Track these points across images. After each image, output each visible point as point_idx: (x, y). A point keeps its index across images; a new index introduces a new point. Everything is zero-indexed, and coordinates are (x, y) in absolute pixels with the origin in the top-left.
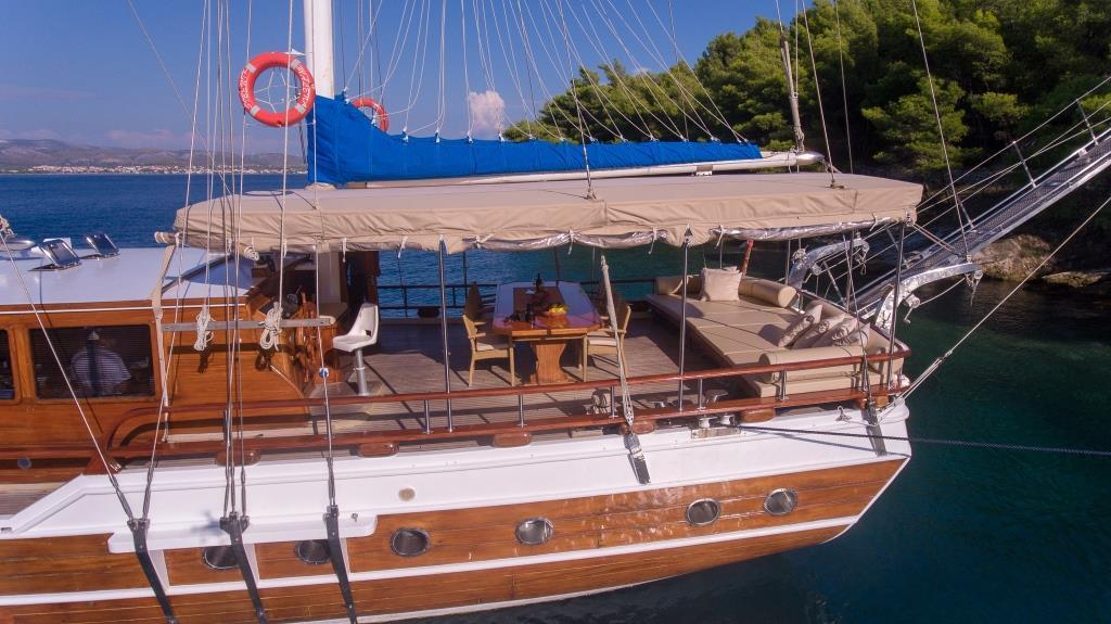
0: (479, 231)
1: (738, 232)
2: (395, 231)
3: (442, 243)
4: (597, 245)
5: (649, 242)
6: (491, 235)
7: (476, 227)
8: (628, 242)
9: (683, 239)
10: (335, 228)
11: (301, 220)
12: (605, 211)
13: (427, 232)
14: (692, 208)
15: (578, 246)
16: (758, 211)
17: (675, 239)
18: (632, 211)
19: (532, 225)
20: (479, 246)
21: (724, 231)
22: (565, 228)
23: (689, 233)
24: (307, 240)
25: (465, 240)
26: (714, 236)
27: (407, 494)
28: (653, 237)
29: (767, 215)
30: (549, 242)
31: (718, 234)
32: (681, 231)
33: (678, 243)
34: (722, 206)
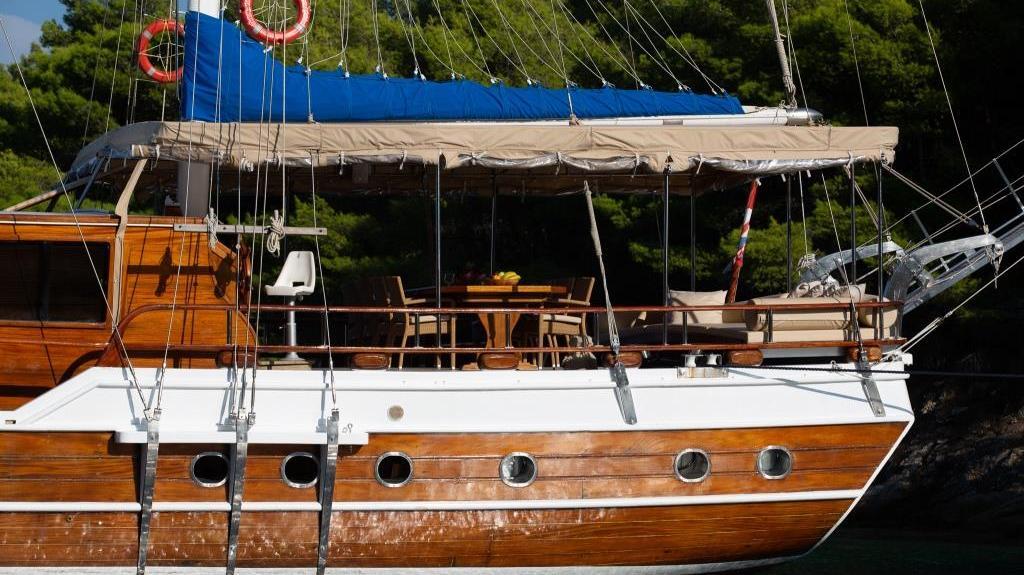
0: (475, 148)
1: (716, 161)
2: (395, 145)
3: (442, 158)
4: (583, 167)
5: (632, 167)
6: (485, 153)
7: (472, 143)
8: (613, 165)
9: (665, 166)
10: (333, 141)
11: (300, 133)
12: (591, 135)
13: (427, 146)
14: (671, 136)
15: (566, 167)
16: (736, 143)
17: (658, 164)
18: (617, 137)
19: (523, 145)
20: (474, 162)
21: (703, 160)
22: (553, 150)
23: (670, 159)
24: (303, 153)
25: (461, 156)
26: (694, 164)
27: (396, 413)
28: (635, 162)
29: (745, 147)
30: (539, 162)
31: (697, 163)
32: (662, 158)
33: (660, 169)
34: (701, 135)
